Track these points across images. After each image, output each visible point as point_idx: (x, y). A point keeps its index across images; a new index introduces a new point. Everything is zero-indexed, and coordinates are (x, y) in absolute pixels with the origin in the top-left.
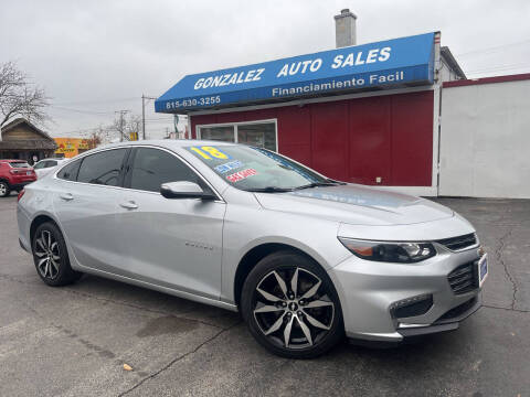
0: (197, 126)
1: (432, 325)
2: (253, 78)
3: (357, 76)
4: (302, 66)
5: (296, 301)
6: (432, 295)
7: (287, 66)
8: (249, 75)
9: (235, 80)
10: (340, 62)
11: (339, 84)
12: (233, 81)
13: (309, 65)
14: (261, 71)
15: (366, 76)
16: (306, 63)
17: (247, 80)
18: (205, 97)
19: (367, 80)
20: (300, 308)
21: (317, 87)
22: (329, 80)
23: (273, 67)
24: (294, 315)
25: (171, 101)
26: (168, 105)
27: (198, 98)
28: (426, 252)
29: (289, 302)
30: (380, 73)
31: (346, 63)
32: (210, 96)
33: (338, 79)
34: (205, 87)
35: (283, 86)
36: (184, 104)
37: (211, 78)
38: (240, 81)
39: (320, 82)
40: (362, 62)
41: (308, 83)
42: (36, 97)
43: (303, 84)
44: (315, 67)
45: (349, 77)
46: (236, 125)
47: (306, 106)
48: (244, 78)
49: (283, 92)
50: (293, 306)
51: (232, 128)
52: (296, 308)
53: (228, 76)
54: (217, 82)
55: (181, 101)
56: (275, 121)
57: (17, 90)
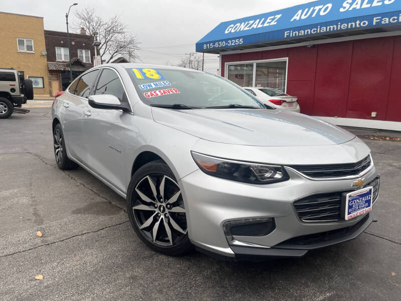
0: (226, 63)
1: (272, 248)
2: (271, 23)
3: (361, 18)
4: (314, 11)
5: (164, 204)
6: (273, 219)
7: (300, 12)
8: (268, 20)
9: (257, 25)
10: (347, 6)
11: (344, 26)
12: (254, 26)
13: (320, 10)
14: (279, 16)
15: (370, 18)
16: (317, 8)
17: (266, 25)
18: (231, 39)
19: (371, 21)
20: (167, 211)
21: (324, 29)
22: (335, 22)
23: (289, 12)
24: (162, 216)
25: (206, 43)
26: (205, 46)
27: (227, 40)
28: (278, 176)
29: (159, 204)
30: (384, 15)
31: (354, 6)
32: (235, 39)
33: (343, 21)
34: (233, 31)
35: (294, 29)
36: (216, 45)
37: (238, 24)
38: (260, 26)
39: (326, 24)
40: (369, 6)
41: (315, 26)
42: (131, 42)
43: (310, 27)
44: (325, 11)
45: (354, 19)
46: (255, 63)
47: (314, 46)
48: (263, 23)
49: (293, 34)
50: (162, 209)
51: (252, 65)
52: (164, 210)
53: (251, 22)
54: (243, 27)
55: (214, 42)
56: (287, 59)
57: (119, 37)
